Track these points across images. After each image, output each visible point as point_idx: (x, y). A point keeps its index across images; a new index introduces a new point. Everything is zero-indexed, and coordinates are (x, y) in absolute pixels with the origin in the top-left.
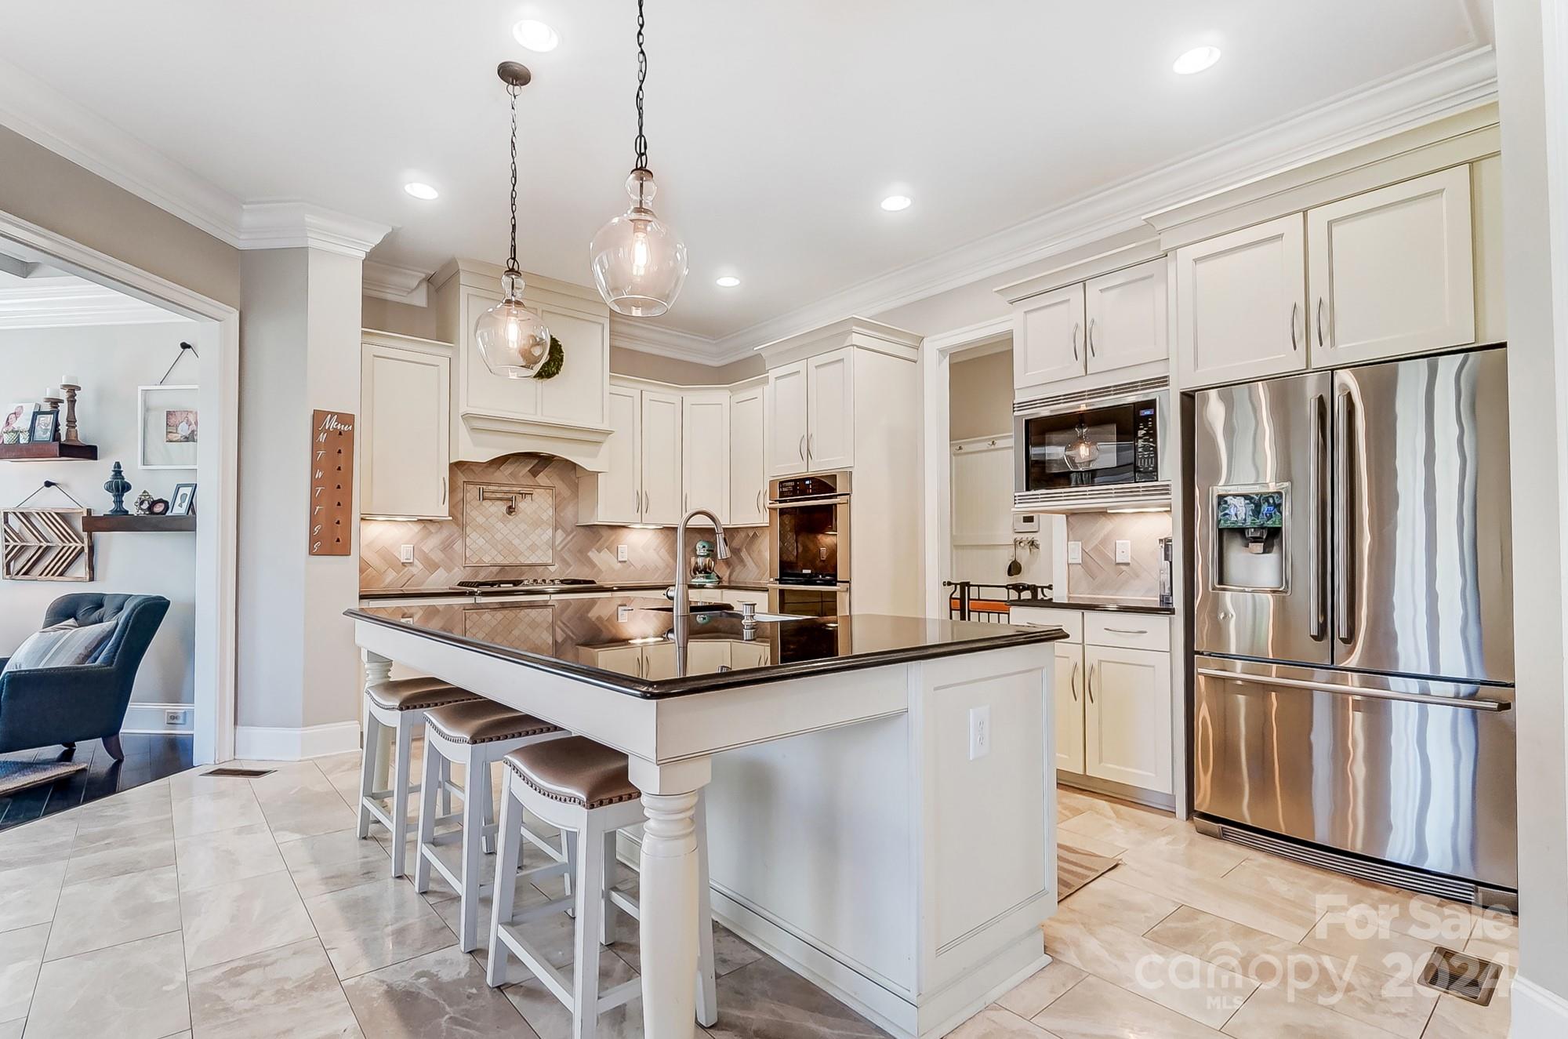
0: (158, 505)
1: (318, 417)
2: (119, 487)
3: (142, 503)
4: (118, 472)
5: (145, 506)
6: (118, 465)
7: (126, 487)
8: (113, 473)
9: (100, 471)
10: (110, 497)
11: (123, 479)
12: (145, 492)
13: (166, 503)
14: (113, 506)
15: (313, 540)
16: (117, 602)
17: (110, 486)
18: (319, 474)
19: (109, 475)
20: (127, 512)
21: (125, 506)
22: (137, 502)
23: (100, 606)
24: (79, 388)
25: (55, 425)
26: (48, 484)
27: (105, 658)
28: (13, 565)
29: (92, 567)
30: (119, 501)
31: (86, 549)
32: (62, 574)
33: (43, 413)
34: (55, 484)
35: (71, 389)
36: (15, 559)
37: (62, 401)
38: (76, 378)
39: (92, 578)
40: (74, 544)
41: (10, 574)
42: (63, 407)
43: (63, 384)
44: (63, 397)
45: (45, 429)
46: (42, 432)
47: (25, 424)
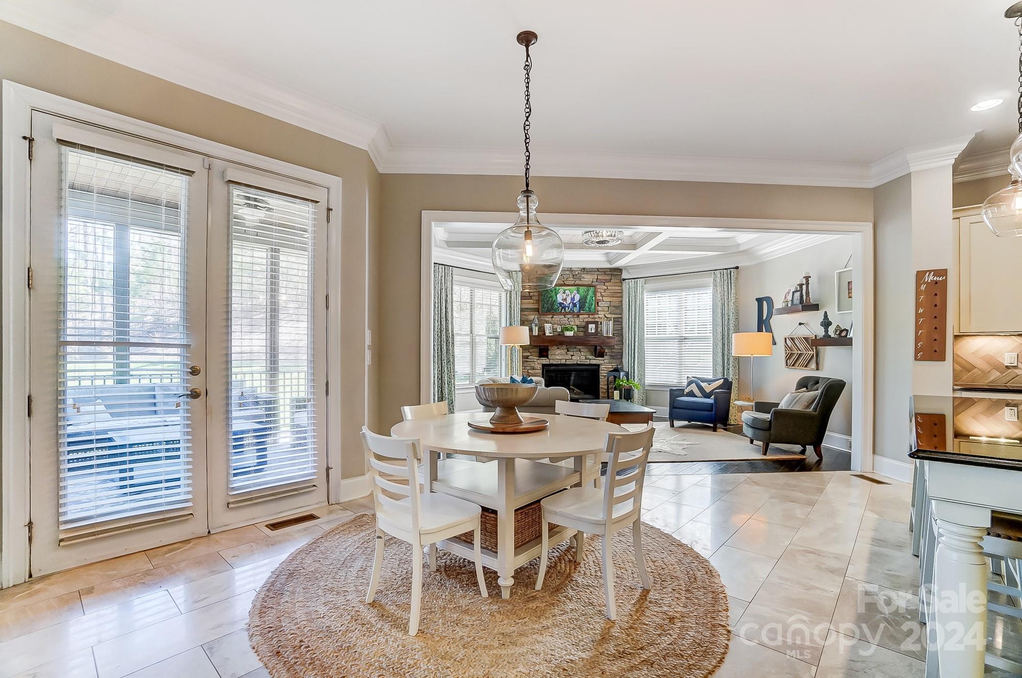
0: (843, 332)
1: (920, 275)
2: (826, 324)
3: (836, 332)
4: (826, 316)
5: (838, 333)
6: (826, 313)
7: (830, 324)
8: (824, 317)
9: (818, 316)
10: (822, 329)
11: (828, 319)
12: (838, 325)
13: (847, 331)
14: (824, 333)
15: (917, 351)
17: (822, 323)
18: (921, 311)
19: (821, 319)
20: (830, 336)
21: (829, 333)
22: (834, 331)
23: (817, 383)
24: (810, 277)
25: (802, 296)
26: (800, 324)
27: (813, 408)
28: (788, 361)
29: (817, 364)
30: (826, 331)
31: (815, 356)
32: (806, 366)
33: (796, 291)
34: (803, 324)
35: (807, 278)
36: (789, 358)
37: (804, 284)
38: (809, 273)
39: (817, 369)
40: (810, 352)
41: (787, 365)
42: (804, 287)
43: (804, 276)
44: (804, 282)
45: (797, 299)
46: (796, 301)
47: (790, 298)
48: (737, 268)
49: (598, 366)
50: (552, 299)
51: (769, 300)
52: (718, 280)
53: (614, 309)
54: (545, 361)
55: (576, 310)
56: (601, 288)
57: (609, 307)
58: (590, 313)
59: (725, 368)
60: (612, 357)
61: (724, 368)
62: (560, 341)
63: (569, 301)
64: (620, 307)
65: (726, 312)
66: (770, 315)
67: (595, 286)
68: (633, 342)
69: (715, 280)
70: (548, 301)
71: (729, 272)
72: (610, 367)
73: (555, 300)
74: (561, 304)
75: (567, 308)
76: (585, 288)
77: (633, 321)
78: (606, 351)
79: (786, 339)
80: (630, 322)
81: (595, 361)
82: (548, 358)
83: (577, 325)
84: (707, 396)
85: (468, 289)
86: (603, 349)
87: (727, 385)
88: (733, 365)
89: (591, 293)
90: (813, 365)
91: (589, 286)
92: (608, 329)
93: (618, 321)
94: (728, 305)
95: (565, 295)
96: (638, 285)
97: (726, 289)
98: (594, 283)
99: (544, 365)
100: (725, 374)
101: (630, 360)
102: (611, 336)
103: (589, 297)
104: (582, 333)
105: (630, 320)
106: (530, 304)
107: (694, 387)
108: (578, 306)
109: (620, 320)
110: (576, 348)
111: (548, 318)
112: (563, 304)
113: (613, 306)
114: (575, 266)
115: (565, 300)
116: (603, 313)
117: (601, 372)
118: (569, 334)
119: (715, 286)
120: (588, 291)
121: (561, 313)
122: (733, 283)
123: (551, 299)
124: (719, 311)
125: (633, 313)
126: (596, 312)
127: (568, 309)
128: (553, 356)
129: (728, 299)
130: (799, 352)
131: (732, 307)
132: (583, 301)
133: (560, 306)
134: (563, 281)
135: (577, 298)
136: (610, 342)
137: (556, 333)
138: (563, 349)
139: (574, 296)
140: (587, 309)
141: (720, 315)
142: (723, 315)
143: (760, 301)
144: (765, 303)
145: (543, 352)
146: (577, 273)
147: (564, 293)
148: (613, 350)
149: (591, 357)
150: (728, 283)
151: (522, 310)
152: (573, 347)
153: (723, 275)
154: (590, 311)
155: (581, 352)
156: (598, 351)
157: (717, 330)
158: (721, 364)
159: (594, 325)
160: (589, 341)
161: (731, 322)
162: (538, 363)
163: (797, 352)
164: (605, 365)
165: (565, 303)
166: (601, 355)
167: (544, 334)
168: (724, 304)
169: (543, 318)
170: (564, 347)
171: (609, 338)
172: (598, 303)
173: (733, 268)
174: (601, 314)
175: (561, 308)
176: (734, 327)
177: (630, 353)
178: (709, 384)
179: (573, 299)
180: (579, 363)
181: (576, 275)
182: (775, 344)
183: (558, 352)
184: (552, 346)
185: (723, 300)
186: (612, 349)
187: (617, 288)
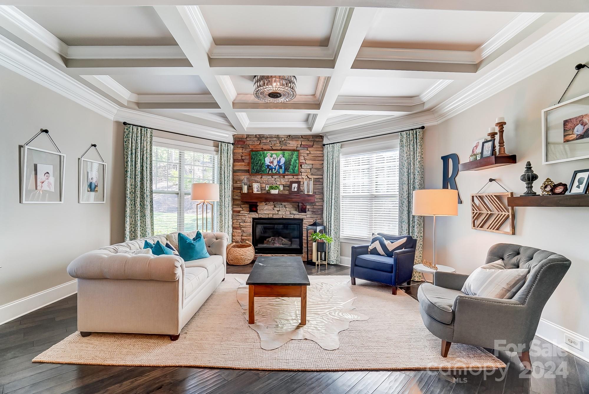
0: (559, 188)
2: (530, 178)
3: (546, 187)
4: (529, 167)
5: (548, 189)
6: (529, 164)
7: (535, 177)
8: (525, 169)
9: (519, 168)
10: (524, 185)
11: (533, 172)
12: (548, 179)
13: (565, 186)
14: (526, 190)
16: (529, 253)
17: (524, 178)
20: (535, 193)
21: (534, 190)
22: (542, 187)
23: (517, 255)
24: (505, 123)
25: (494, 147)
26: (491, 180)
27: (520, 298)
28: (476, 221)
29: (513, 227)
30: (530, 187)
31: (511, 217)
32: (497, 229)
33: (487, 141)
34: (494, 180)
35: (501, 125)
36: (477, 219)
37: (496, 133)
38: (503, 118)
39: (514, 234)
40: (504, 213)
41: (474, 226)
42: (497, 137)
43: (497, 122)
44: (497, 129)
45: (488, 150)
46: (487, 152)
47: (479, 150)
48: (423, 128)
49: (302, 220)
50: (261, 162)
51: (455, 157)
52: (405, 141)
53: (316, 171)
54: (255, 215)
55: (281, 171)
56: (304, 152)
57: (311, 169)
58: (294, 174)
59: (411, 226)
60: (313, 212)
61: (409, 225)
62: (267, 198)
63: (275, 163)
64: (321, 169)
65: (412, 171)
66: (456, 172)
67: (298, 151)
68: (330, 199)
69: (401, 141)
70: (257, 164)
71: (415, 132)
72: (312, 221)
73: (263, 164)
74: (268, 166)
75: (273, 169)
76: (290, 152)
77: (331, 181)
78: (308, 207)
79: (473, 197)
80: (328, 182)
81: (298, 216)
82: (257, 213)
83: (283, 185)
84: (389, 254)
85: (177, 151)
86: (304, 205)
87: (411, 243)
88: (418, 223)
89: (295, 156)
90: (507, 227)
91: (294, 150)
92: (308, 187)
93: (319, 182)
94: (414, 164)
95: (272, 159)
96: (335, 149)
97: (412, 149)
98: (298, 149)
99: (254, 219)
100: (411, 231)
101: (328, 215)
102: (311, 194)
103: (293, 160)
104: (288, 191)
105: (328, 180)
106: (241, 166)
107: (377, 245)
108: (283, 167)
109: (321, 180)
110: (282, 204)
111: (258, 178)
112: (270, 166)
113: (316, 169)
114: (281, 133)
115: (272, 162)
116: (306, 174)
117: (304, 225)
118: (274, 192)
119: (402, 146)
120: (292, 155)
121: (268, 174)
122: (419, 142)
123: (259, 162)
124: (406, 170)
125: (331, 173)
126: (299, 173)
127: (275, 170)
128: (261, 211)
129: (414, 158)
130: (489, 212)
131: (417, 166)
132: (287, 164)
133: (268, 168)
134: (271, 146)
135: (283, 161)
136: (311, 200)
137: (264, 192)
138: (271, 205)
139: (280, 159)
140: (291, 170)
141: (406, 174)
142: (409, 174)
143: (445, 159)
144: (451, 161)
145: (253, 208)
146: (283, 139)
147: (271, 156)
148: (315, 207)
149: (295, 212)
150: (414, 143)
151: (234, 171)
152: (279, 203)
153: (409, 135)
154: (294, 172)
155: (286, 208)
156: (300, 207)
157: (403, 189)
158: (407, 221)
159: (297, 184)
160: (292, 198)
161: (416, 181)
162: (248, 217)
163: (486, 212)
164: (307, 218)
165: (272, 165)
166: (303, 210)
167: (253, 192)
168: (410, 163)
169: (253, 178)
170: (272, 203)
171: (309, 195)
172: (301, 165)
173: (419, 128)
174: (304, 176)
175: (268, 169)
176: (420, 186)
177: (328, 209)
178: (392, 242)
179: (279, 162)
180: (284, 217)
181: (283, 141)
182: (461, 203)
183: (266, 207)
184: (261, 202)
185: (409, 160)
186: (313, 205)
187: (318, 152)
